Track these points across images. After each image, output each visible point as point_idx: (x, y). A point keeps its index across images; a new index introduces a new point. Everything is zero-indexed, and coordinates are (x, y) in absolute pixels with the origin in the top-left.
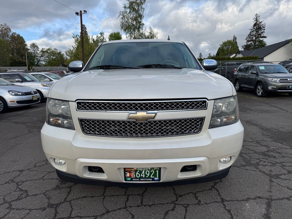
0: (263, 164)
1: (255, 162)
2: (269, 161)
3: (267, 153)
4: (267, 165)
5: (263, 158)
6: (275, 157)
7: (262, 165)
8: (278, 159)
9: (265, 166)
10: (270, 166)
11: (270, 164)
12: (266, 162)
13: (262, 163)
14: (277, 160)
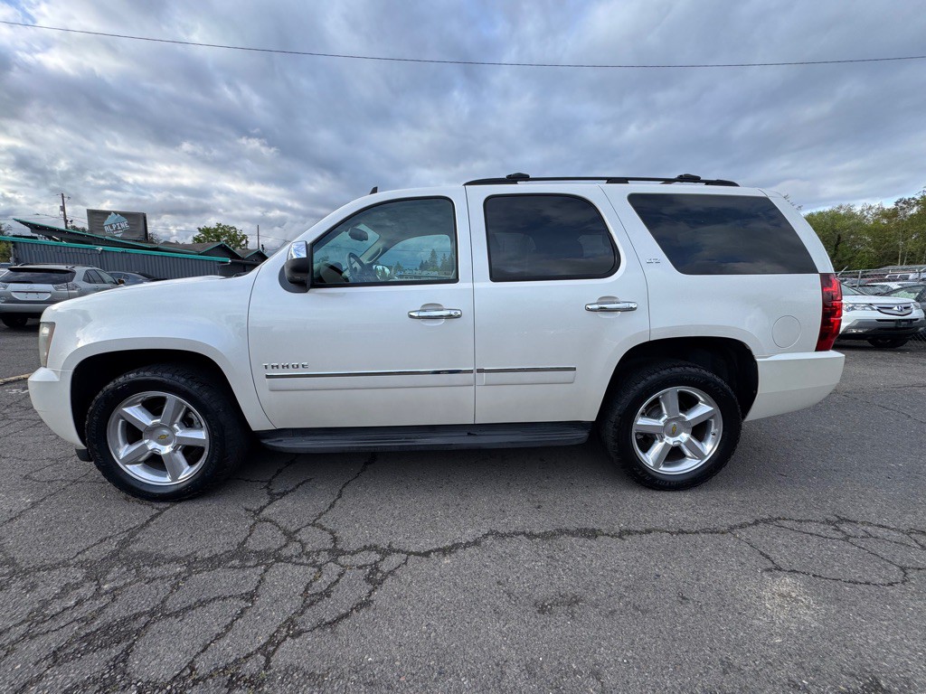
0: (81, 590)
1: (109, 577)
2: (67, 617)
3: (115, 651)
4: (57, 597)
5: (101, 610)
6: (56, 657)
7: (78, 585)
8: (33, 660)
9: (66, 590)
10: (45, 604)
11: (56, 607)
12: (77, 604)
13: (87, 590)
14: (34, 647)
